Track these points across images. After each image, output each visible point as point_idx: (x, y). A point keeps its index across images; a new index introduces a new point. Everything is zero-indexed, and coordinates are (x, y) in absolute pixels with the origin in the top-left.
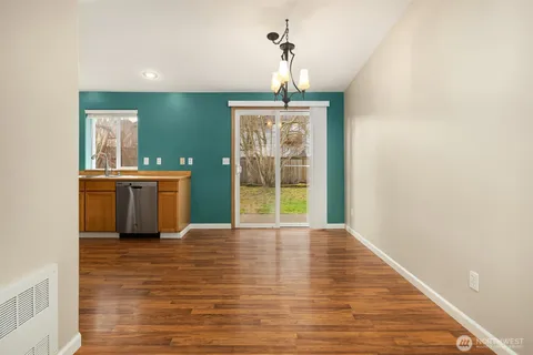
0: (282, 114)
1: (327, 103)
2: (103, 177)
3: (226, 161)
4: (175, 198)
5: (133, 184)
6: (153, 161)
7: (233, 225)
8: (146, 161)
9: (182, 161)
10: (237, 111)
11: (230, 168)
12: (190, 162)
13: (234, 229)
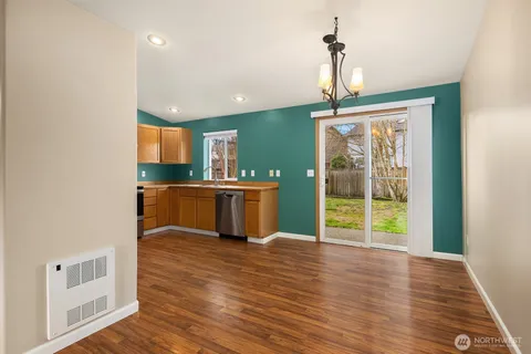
0: (371, 120)
1: (432, 100)
2: (212, 186)
3: (310, 173)
4: (257, 206)
5: (227, 193)
6: (248, 173)
7: (318, 238)
8: (244, 173)
9: (271, 173)
10: (321, 122)
11: (315, 179)
12: (278, 173)
13: (318, 242)
